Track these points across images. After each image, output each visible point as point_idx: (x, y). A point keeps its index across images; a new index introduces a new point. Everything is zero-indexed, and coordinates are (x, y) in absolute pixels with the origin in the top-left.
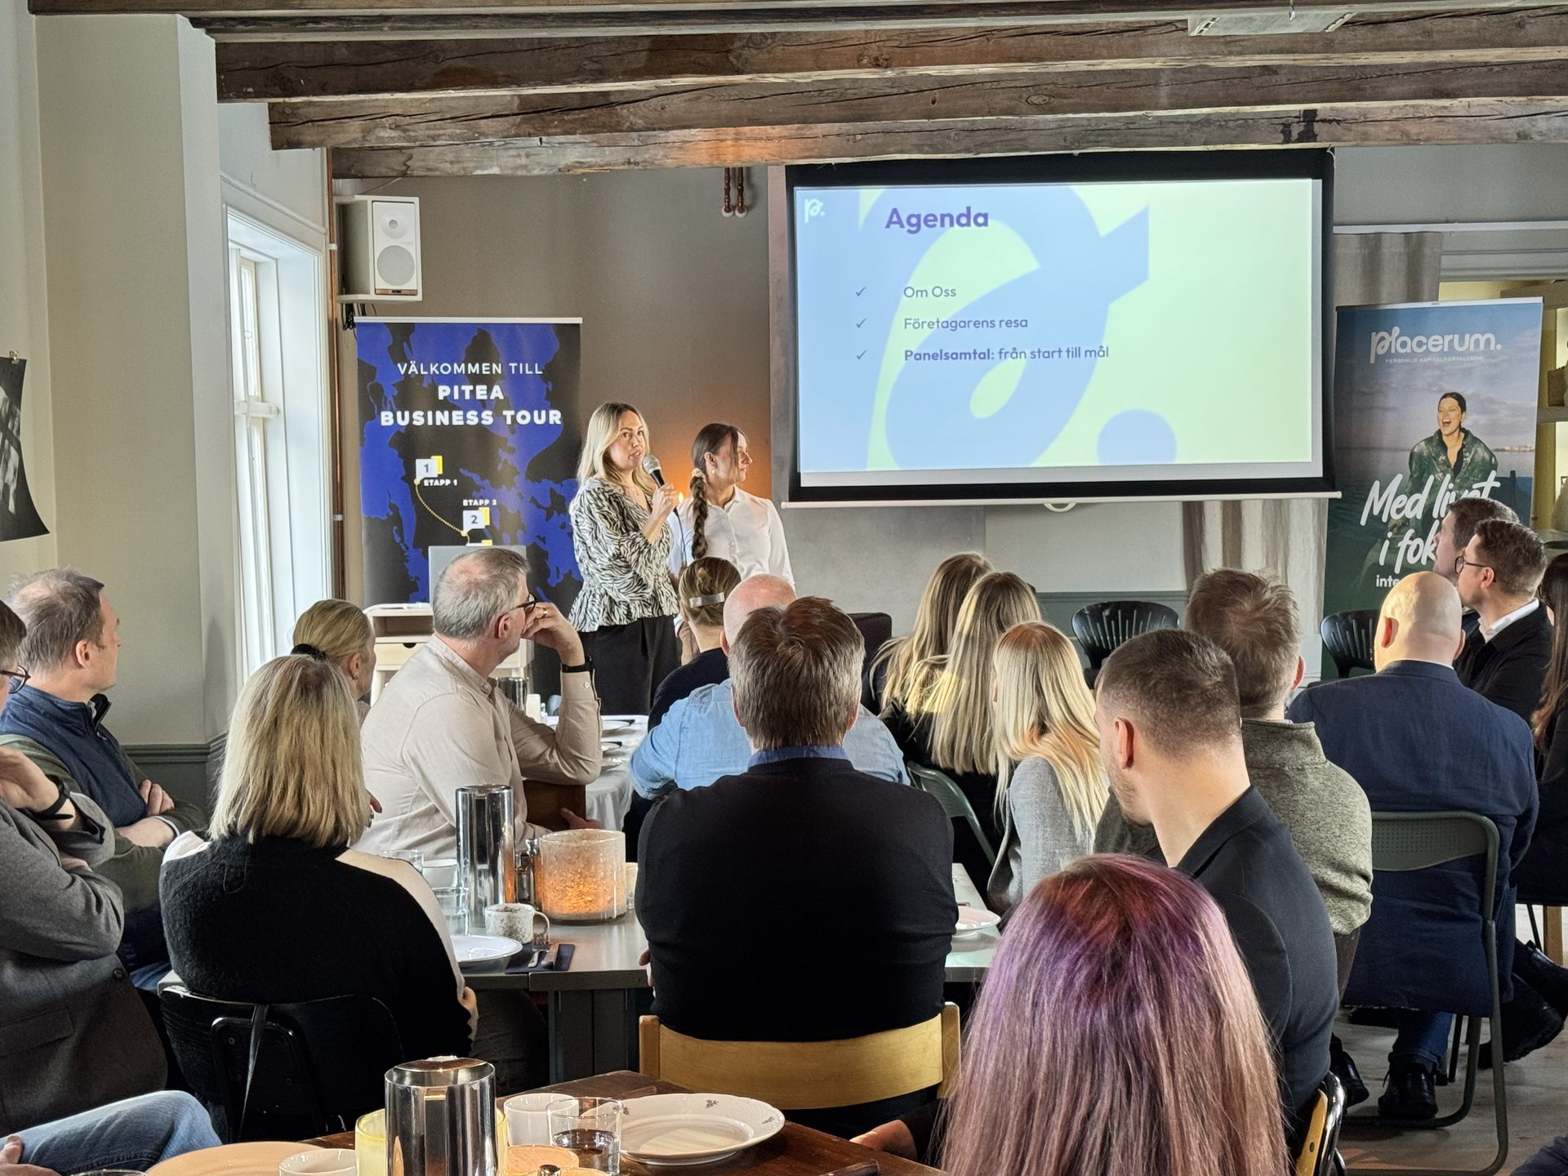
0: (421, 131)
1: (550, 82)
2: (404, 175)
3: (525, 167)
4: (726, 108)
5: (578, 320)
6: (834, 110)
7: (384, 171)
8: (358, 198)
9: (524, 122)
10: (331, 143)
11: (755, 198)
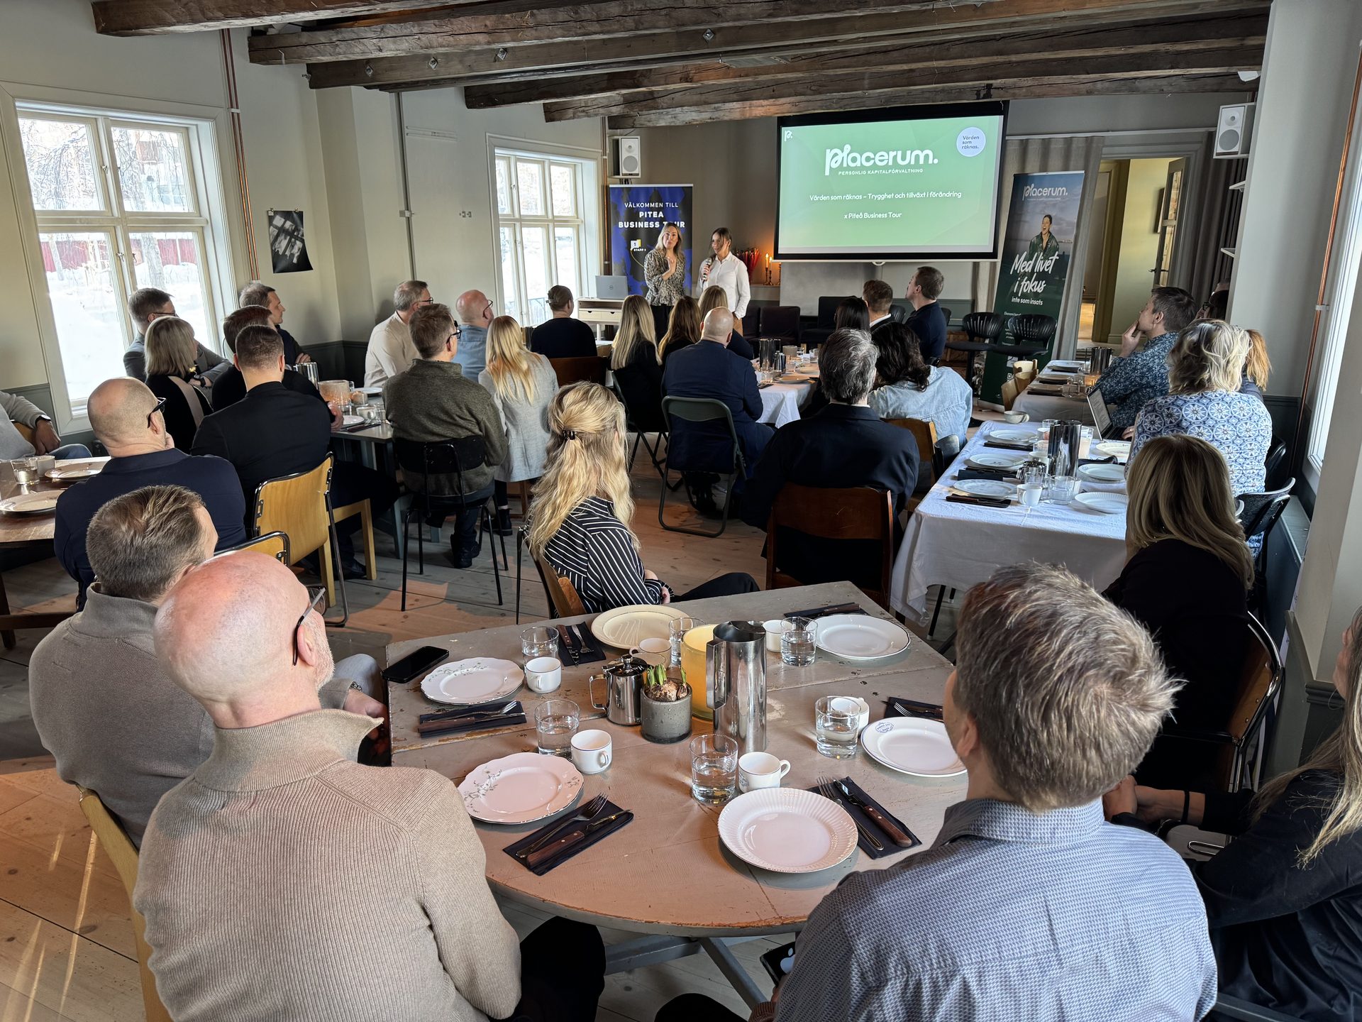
4: (696, 98)
5: (692, 185)
8: (619, 137)
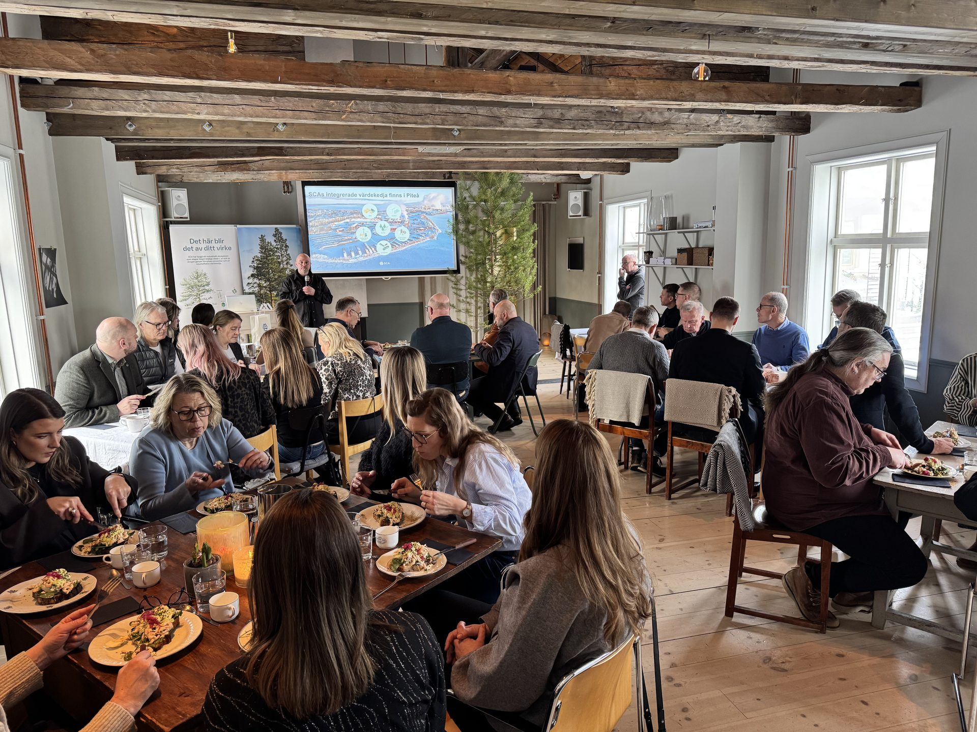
0: (186, 170)
1: (227, 157)
2: (181, 182)
3: (220, 180)
4: (283, 165)
6: (315, 166)
7: (175, 181)
8: (167, 189)
9: (219, 167)
10: (157, 173)
11: (292, 189)
